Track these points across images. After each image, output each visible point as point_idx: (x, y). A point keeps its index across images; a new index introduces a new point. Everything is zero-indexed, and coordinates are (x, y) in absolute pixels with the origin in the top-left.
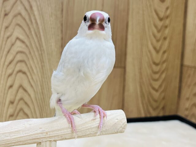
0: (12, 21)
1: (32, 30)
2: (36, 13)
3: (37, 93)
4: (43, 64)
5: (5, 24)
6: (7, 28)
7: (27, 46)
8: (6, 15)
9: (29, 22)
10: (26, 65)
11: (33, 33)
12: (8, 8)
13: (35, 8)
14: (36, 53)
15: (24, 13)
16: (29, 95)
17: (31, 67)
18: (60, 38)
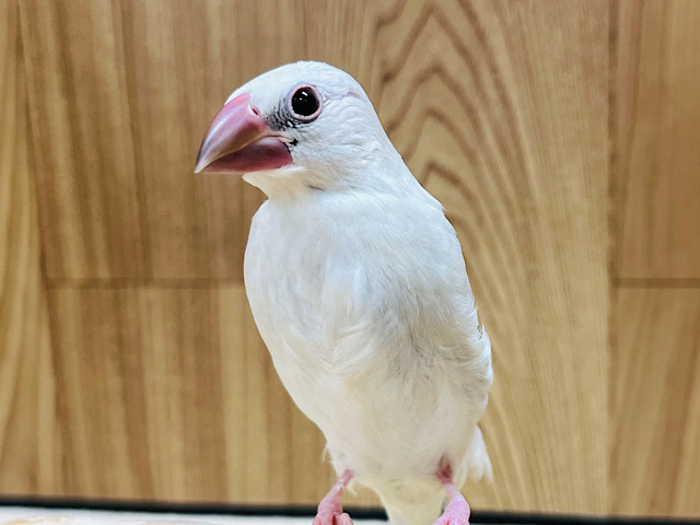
2: (502, 59)
7: (468, 195)
8: (387, 78)
11: (490, 139)
12: (393, 52)
13: (497, 41)
14: (506, 224)
15: (454, 64)
18: (604, 156)
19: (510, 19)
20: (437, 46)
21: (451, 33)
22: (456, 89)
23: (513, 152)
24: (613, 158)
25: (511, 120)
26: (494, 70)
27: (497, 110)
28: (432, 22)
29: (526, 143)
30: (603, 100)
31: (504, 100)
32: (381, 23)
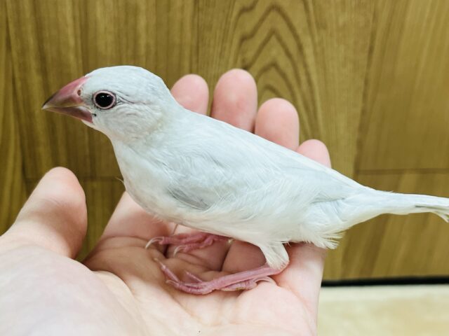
19: (317, 39)
20: (275, 52)
21: (284, 45)
22: (284, 76)
23: (311, 108)
24: (364, 112)
25: (312, 92)
26: (305, 66)
27: (305, 86)
28: (273, 40)
29: (319, 104)
30: (361, 83)
31: (310, 82)
32: (244, 39)
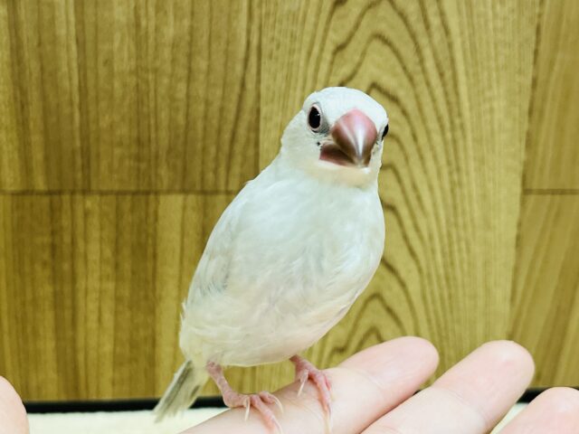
0: (357, 26)
1: (427, 52)
3: (429, 275)
4: (455, 177)
5: (335, 37)
6: (340, 48)
7: (404, 112)
9: (419, 27)
10: (399, 180)
11: (430, 64)
16: (403, 284)
17: (415, 187)
23: (448, 74)
24: (534, 82)
25: (450, 46)
27: (438, 35)
29: (461, 68)
30: (531, 32)
